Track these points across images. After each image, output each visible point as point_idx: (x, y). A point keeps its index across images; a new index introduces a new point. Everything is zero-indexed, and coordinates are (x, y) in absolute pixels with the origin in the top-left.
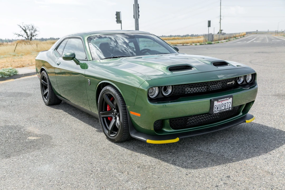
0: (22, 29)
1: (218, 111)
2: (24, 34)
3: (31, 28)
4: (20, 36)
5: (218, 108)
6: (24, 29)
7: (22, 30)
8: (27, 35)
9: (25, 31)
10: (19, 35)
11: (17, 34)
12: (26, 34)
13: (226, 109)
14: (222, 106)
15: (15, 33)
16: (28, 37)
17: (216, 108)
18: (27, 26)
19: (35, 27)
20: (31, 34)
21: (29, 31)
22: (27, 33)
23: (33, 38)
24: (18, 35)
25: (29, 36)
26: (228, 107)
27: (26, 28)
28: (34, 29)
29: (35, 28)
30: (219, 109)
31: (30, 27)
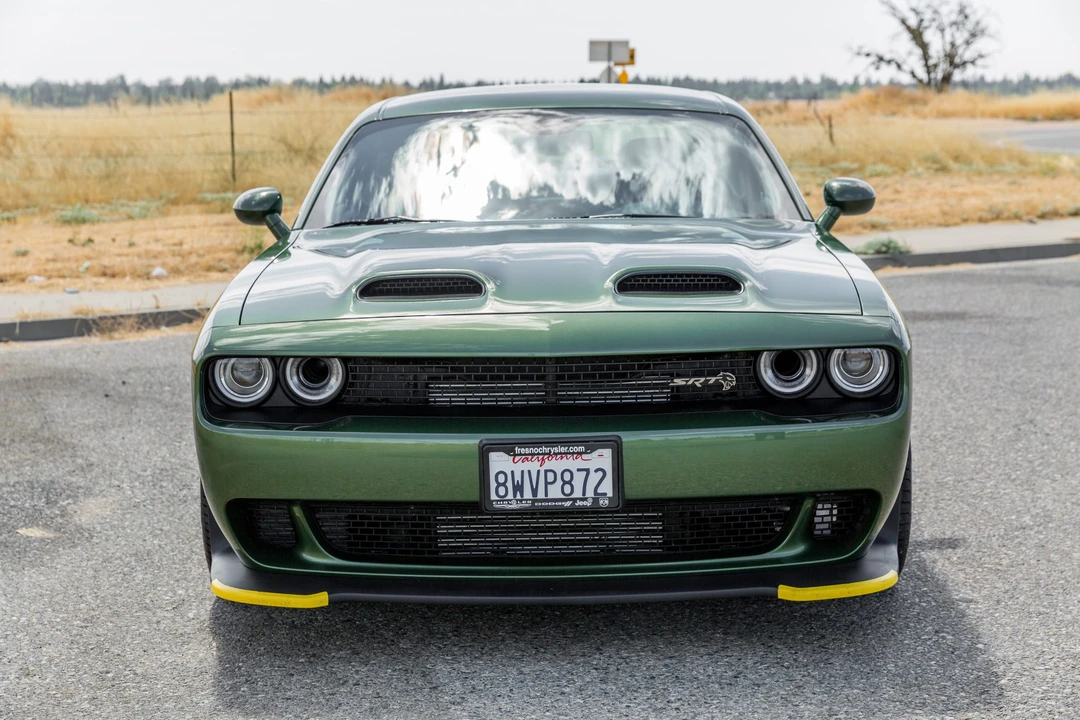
0: (903, 22)
1: (521, 501)
2: (910, 53)
3: (954, 17)
4: (883, 65)
5: (518, 488)
6: (913, 22)
7: (901, 28)
8: (926, 57)
9: (917, 35)
10: (881, 59)
11: (868, 55)
12: (918, 51)
13: (575, 500)
14: (547, 483)
15: (856, 49)
16: (929, 73)
17: (509, 484)
18: (929, 6)
19: (975, 12)
20: (950, 57)
21: (939, 34)
22: (924, 46)
23: (957, 76)
24: (873, 59)
25: (936, 66)
26: (590, 493)
27: (922, 21)
28: (970, 25)
29: (973, 19)
30: (528, 494)
31: (949, 13)
